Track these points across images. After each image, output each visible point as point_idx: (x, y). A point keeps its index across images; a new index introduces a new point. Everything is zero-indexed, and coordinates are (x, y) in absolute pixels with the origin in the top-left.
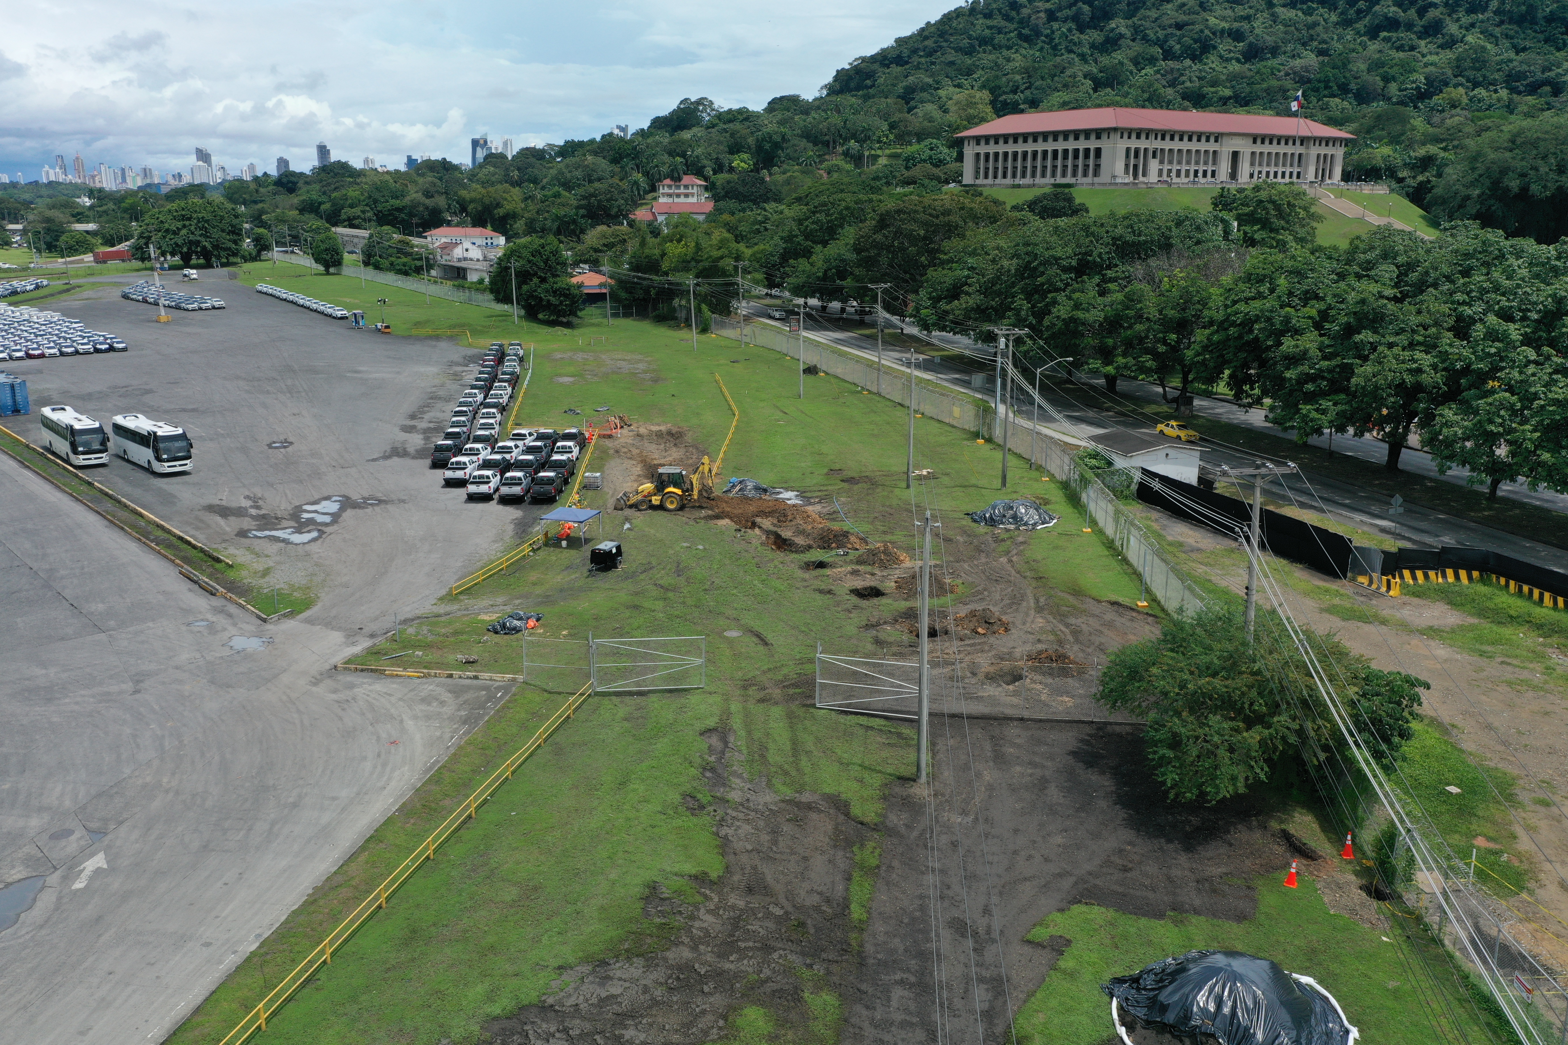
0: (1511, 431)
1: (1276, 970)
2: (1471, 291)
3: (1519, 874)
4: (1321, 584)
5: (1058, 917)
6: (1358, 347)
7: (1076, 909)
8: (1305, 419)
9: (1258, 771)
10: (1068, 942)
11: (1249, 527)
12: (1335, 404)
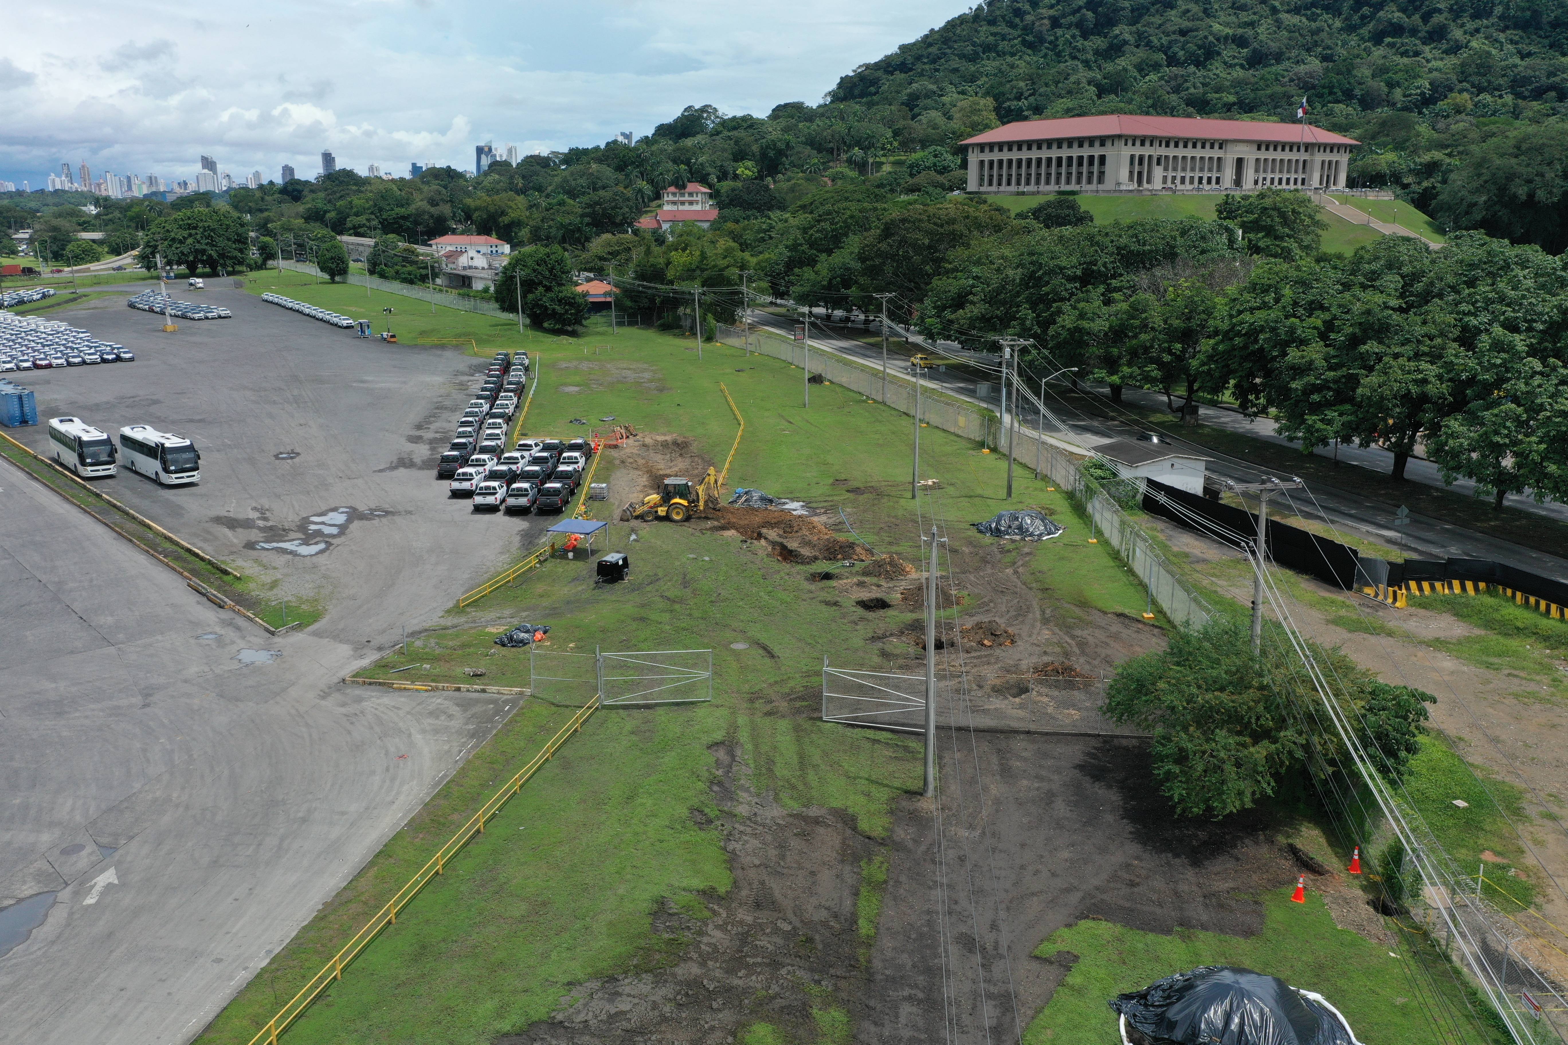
0: (1515, 443)
1: (1281, 985)
2: (1477, 301)
3: (1526, 889)
4: (1327, 595)
5: (1065, 932)
6: (1363, 357)
7: (1084, 924)
8: (1310, 430)
9: (1265, 786)
10: (1076, 958)
11: (1255, 541)
12: (1340, 415)
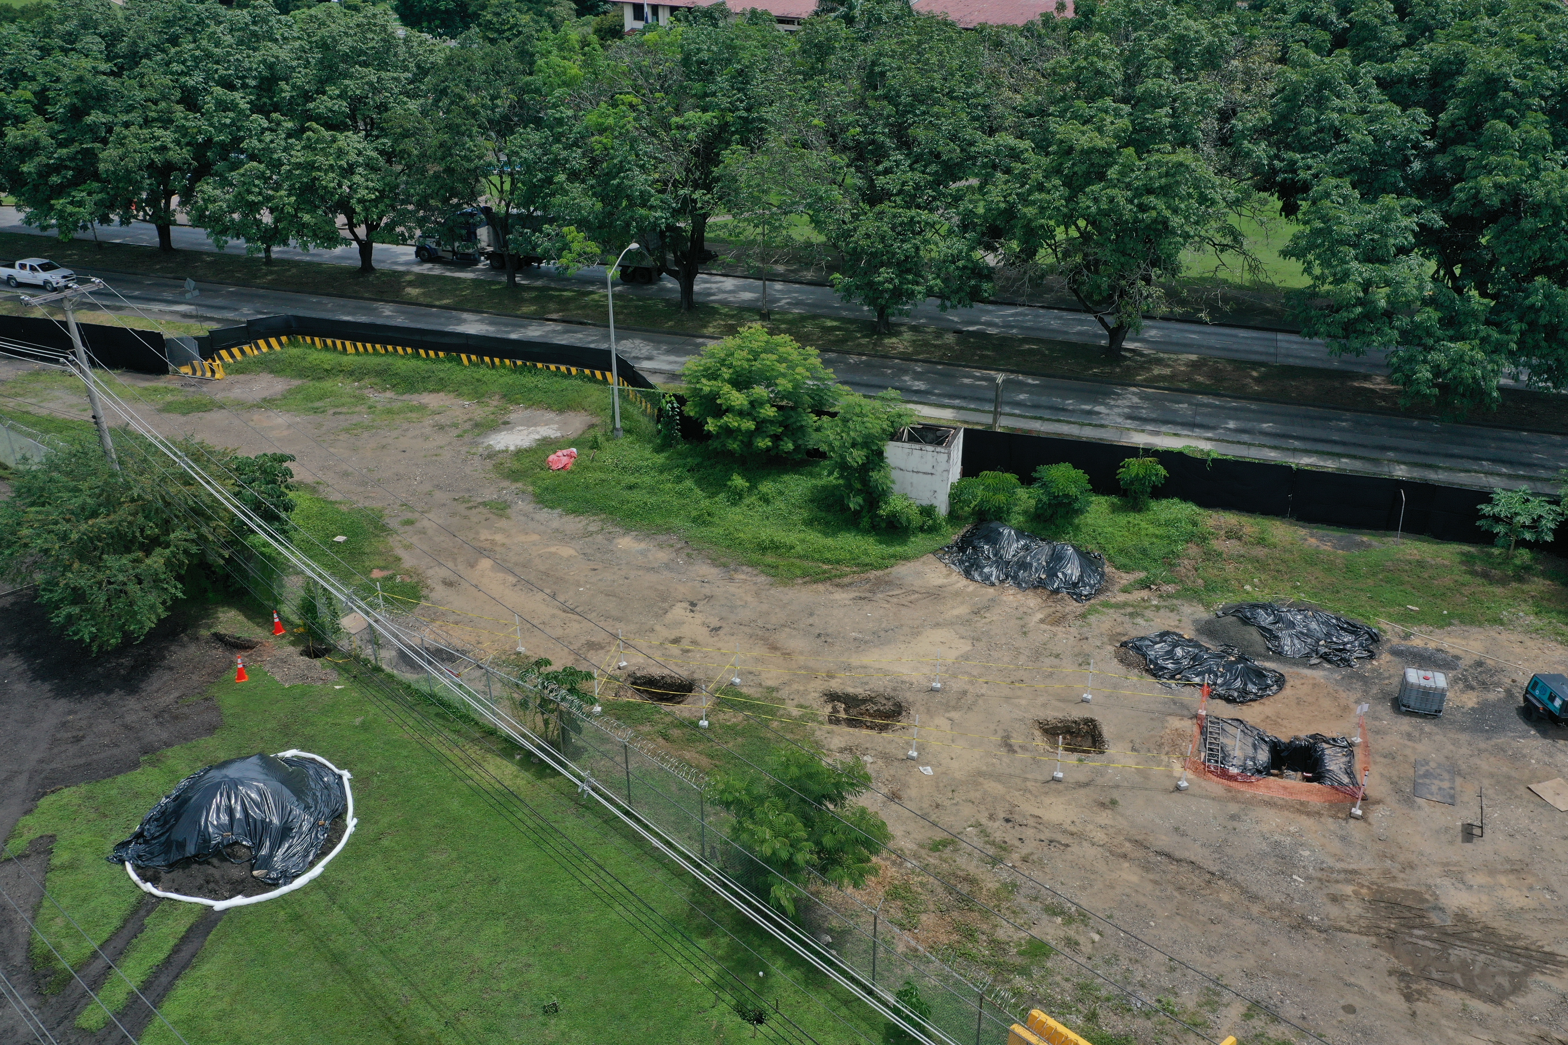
0: (269, 199)
1: (263, 757)
3: (413, 587)
4: (147, 384)
7: (44, 802)
9: (173, 591)
10: (52, 838)
11: (74, 354)
